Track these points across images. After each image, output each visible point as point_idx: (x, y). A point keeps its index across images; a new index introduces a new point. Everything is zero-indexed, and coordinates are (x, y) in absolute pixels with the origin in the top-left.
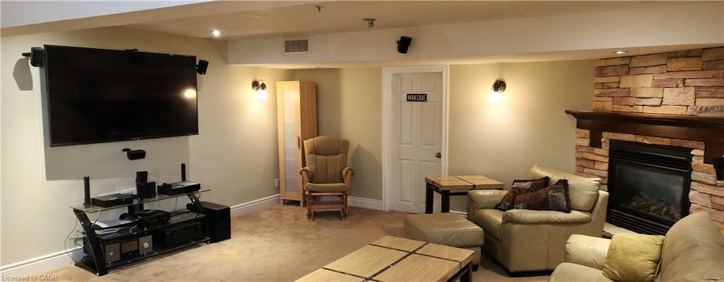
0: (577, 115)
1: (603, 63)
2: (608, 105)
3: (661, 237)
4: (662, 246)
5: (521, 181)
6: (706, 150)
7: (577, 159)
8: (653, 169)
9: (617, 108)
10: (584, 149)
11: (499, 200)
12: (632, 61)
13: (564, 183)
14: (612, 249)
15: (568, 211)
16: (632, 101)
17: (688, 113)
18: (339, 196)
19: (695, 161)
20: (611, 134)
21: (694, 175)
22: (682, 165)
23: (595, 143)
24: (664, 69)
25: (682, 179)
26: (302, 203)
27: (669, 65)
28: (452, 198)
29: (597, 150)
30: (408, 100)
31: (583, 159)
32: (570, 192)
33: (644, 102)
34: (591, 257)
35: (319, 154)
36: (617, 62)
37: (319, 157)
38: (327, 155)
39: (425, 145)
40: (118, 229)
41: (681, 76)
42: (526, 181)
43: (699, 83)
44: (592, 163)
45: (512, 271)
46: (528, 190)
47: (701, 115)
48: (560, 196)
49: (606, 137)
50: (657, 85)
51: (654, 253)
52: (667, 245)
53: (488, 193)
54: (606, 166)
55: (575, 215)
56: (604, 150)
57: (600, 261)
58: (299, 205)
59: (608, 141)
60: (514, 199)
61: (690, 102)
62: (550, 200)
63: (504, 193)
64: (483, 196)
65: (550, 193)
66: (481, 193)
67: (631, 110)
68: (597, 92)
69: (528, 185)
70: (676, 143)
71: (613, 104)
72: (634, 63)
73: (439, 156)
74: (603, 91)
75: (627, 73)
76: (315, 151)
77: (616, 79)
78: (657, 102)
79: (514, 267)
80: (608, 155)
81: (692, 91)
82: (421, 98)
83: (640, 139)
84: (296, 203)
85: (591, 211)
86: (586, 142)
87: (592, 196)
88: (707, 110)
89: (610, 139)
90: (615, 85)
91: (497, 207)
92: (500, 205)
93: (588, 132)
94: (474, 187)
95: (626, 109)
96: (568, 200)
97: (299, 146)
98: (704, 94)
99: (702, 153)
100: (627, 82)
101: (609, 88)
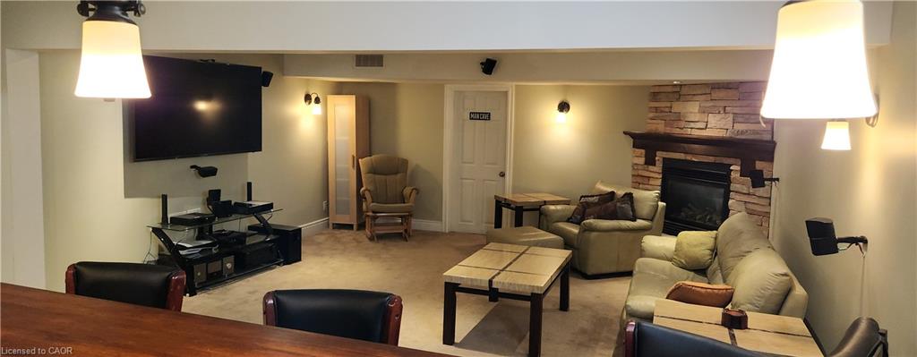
0: (633, 136)
1: (656, 90)
2: (660, 127)
3: (715, 232)
4: (716, 238)
5: (588, 196)
6: (741, 166)
7: (633, 176)
8: (701, 183)
9: (668, 130)
10: (640, 167)
11: (570, 214)
12: (683, 88)
13: (629, 196)
14: (678, 244)
15: (634, 220)
16: (682, 124)
17: (728, 135)
18: (401, 217)
19: (733, 175)
20: (665, 153)
21: (733, 187)
22: (723, 180)
23: (650, 161)
24: (709, 97)
25: (722, 191)
26: (355, 227)
27: (713, 94)
28: (525, 213)
29: (651, 168)
30: (471, 119)
31: (638, 175)
32: (635, 204)
33: (692, 125)
34: (662, 252)
35: (379, 174)
36: (669, 89)
37: (377, 176)
38: (386, 175)
39: (488, 164)
40: (200, 249)
41: (722, 104)
42: (593, 196)
43: (737, 110)
44: (647, 180)
45: (589, 273)
46: (595, 204)
47: (738, 137)
48: (627, 206)
49: (660, 155)
50: (702, 111)
51: (710, 243)
52: (719, 238)
53: (559, 207)
54: (659, 182)
55: (640, 223)
56: (658, 168)
57: (669, 255)
58: (352, 229)
59: (661, 160)
60: (584, 212)
61: (729, 126)
62: (618, 211)
63: (573, 207)
64: (554, 210)
65: (618, 204)
66: (552, 207)
67: (681, 131)
68: (651, 115)
69: (595, 199)
70: (719, 160)
71: (665, 126)
72: (684, 91)
73: (502, 175)
74: (657, 114)
75: (678, 100)
76: (374, 170)
77: (669, 104)
78: (703, 125)
79: (591, 271)
80: (661, 171)
81: (730, 117)
82: (484, 116)
83: (689, 157)
84: (350, 227)
85: (652, 220)
86: (642, 161)
87: (653, 206)
88: (742, 133)
89: (664, 158)
90: (667, 110)
91: (569, 220)
92: (571, 218)
93: (643, 151)
94: (545, 203)
95: (677, 131)
96: (633, 210)
97: (353, 166)
98: (740, 120)
99: (739, 168)
100: (677, 107)
101: (662, 112)
